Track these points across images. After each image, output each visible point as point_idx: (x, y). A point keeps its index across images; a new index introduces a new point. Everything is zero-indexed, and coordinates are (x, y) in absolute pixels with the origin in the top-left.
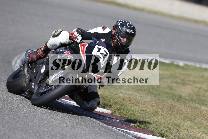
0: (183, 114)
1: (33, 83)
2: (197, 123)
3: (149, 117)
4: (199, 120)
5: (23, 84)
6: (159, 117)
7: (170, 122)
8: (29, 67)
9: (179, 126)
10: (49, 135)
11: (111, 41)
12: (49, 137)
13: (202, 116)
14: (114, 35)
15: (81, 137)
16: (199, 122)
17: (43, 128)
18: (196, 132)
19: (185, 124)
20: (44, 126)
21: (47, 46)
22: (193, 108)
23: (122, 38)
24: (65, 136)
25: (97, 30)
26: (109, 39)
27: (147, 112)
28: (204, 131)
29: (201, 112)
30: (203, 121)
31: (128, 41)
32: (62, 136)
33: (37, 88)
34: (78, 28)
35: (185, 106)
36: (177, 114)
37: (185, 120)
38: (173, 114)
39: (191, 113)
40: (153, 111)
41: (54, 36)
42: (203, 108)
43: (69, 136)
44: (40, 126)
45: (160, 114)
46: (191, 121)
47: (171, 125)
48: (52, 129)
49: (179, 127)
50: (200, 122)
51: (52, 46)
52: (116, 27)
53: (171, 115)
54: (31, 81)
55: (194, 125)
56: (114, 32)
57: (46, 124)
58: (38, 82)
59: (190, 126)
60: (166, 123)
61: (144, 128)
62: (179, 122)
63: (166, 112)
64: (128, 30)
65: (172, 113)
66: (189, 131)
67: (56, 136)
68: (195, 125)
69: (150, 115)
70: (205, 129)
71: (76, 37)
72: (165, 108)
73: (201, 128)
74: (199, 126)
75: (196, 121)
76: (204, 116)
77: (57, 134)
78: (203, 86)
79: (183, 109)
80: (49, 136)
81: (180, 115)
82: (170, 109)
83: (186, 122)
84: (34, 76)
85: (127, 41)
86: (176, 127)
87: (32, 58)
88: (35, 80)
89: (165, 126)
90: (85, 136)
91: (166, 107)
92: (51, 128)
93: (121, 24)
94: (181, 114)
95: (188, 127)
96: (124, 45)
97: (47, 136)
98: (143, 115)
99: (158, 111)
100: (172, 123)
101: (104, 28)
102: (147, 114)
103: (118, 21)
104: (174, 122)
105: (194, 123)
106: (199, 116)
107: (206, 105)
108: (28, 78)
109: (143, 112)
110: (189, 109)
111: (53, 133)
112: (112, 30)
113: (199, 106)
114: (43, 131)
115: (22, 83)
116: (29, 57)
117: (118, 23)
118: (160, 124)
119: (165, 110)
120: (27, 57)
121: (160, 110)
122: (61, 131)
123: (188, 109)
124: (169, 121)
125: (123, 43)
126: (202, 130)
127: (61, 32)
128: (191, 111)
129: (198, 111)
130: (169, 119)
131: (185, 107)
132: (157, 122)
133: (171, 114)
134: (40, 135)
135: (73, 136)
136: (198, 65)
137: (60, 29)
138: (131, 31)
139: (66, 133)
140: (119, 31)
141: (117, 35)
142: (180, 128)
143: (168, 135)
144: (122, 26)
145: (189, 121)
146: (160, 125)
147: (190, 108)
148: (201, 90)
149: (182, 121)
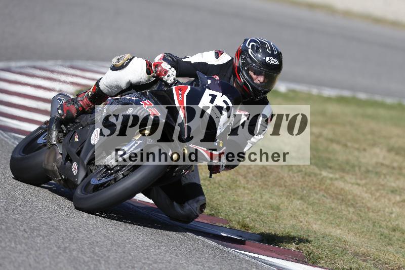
0: (285, 186)
1: (75, 165)
2: (313, 203)
3: (219, 192)
4: (317, 197)
5: (50, 164)
6: (239, 193)
7: (261, 202)
8: (60, 131)
9: (278, 209)
10: (26, 228)
11: (232, 79)
12: (26, 232)
13: (322, 189)
14: (239, 68)
15: (87, 231)
16: (317, 201)
17: (15, 214)
18: (311, 220)
19: (291, 204)
20: (16, 210)
21: (98, 86)
22: (306, 174)
23: (255, 74)
24: (56, 229)
25: (202, 57)
26: (228, 75)
27: (215, 183)
28: (327, 219)
29: (322, 181)
30: (325, 199)
31: (266, 81)
32: (51, 230)
33: (82, 174)
34: (165, 53)
35: (289, 170)
36: (275, 185)
37: (291, 197)
38: (266, 187)
39: (302, 185)
40: (227, 179)
41: (115, 68)
42: (324, 173)
43: (65, 229)
44: (8, 211)
45: (240, 185)
46: (301, 198)
47: (263, 207)
48: (31, 217)
49: (278, 212)
50: (319, 200)
51: (111, 87)
52: (242, 52)
53: (262, 188)
54: (68, 159)
55: (307, 208)
56: (238, 63)
57: (20, 205)
58: (86, 162)
59: (300, 209)
60: (253, 204)
61: (210, 213)
62: (279, 201)
63: (253, 182)
64: (267, 59)
65: (265, 185)
66: (298, 218)
67: (39, 230)
68: (309, 206)
69: (222, 187)
70: (328, 214)
71: (166, 72)
72: (251, 175)
73: (322, 212)
74: (318, 210)
75: (312, 199)
76: (326, 190)
77: (40, 225)
78: (325, 132)
79: (286, 175)
80: (25, 230)
81: (281, 188)
82: (262, 176)
83: (292, 201)
84: (74, 151)
85: (264, 80)
86: (272, 211)
87: (69, 111)
88: (78, 157)
89: (251, 209)
90: (95, 229)
91: (252, 172)
92: (30, 214)
93: (253, 45)
94: (283, 186)
95: (296, 211)
96: (260, 89)
97: (22, 229)
98: (208, 188)
99: (237, 181)
100: (264, 203)
101: (218, 54)
102: (217, 185)
103: (246, 40)
104: (269, 200)
105: (308, 204)
106: (318, 189)
107: (330, 168)
108: (61, 154)
109: (209, 182)
110: (298, 176)
111: (33, 223)
112: (232, 59)
113: (317, 170)
114: (15, 219)
115: (46, 162)
116: (62, 110)
117: (247, 45)
118: (242, 204)
119: (252, 179)
120: (58, 109)
121: (240, 178)
122: (48, 220)
123: (295, 175)
124: (259, 200)
125: (256, 84)
126: (322, 217)
127: (131, 60)
128: (301, 179)
129: (315, 180)
130: (259, 195)
131: (291, 173)
132: (236, 201)
133: (263, 186)
134: (7, 228)
135: (73, 230)
136: (315, 91)
137: (129, 54)
138: (274, 61)
139: (58, 224)
140: (248, 60)
141: (246, 68)
142: (280, 214)
143: (256, 226)
144: (256, 49)
145: (298, 199)
146: (240, 207)
147: (299, 174)
148: (320, 139)
149: (284, 199)
